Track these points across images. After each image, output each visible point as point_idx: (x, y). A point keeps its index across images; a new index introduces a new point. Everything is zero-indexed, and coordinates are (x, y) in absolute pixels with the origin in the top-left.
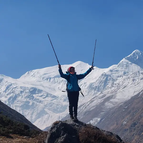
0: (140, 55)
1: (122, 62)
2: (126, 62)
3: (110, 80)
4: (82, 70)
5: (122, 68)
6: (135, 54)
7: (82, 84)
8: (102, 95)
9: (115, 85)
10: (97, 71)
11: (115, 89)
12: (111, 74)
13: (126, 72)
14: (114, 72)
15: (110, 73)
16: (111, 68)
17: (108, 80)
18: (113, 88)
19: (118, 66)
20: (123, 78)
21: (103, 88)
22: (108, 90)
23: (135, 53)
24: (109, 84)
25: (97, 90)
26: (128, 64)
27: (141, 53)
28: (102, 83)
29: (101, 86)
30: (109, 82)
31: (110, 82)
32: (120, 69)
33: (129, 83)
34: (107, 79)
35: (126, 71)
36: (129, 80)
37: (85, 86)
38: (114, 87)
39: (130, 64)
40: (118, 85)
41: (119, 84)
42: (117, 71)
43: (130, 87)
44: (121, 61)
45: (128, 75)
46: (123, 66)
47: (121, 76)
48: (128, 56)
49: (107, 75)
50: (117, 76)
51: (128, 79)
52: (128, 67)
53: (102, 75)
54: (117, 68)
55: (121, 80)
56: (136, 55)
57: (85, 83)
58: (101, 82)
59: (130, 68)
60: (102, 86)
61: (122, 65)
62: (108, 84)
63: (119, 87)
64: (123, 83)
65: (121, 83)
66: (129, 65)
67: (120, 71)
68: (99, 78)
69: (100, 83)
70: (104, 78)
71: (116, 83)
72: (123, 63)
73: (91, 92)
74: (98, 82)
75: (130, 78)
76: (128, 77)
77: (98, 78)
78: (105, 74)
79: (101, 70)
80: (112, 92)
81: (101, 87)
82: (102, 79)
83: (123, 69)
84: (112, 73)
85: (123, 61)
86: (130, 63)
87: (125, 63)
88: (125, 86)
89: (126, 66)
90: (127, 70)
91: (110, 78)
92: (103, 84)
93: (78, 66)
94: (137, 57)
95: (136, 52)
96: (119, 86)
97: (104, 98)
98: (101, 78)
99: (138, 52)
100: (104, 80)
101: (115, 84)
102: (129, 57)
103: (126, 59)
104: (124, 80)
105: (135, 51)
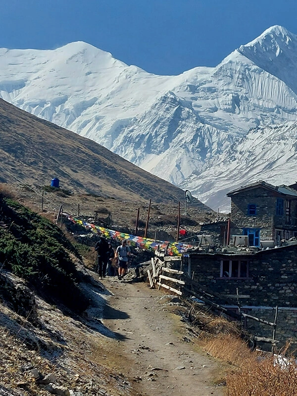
0: (287, 42)
1: (231, 62)
2: (242, 65)
3: (188, 118)
4: (89, 73)
5: (229, 83)
6: (271, 39)
7: (89, 121)
8: (202, 182)
9: (240, 156)
10: (142, 81)
11: (241, 169)
12: (192, 98)
13: (242, 96)
14: (201, 94)
15: (188, 95)
16: (188, 76)
17: (183, 120)
18: (234, 165)
19: (216, 75)
20: (266, 136)
21: (163, 142)
22: (219, 169)
23: (272, 36)
24: (183, 130)
25: (143, 146)
26: (249, 70)
27: (290, 36)
28: (161, 128)
29: (157, 135)
30: (185, 125)
31: (188, 124)
32: (220, 85)
33: (282, 152)
34: (177, 115)
35: (240, 94)
36: (285, 144)
37: (99, 129)
38: (237, 160)
39: (255, 71)
40: (249, 156)
41: (251, 153)
42: (211, 90)
43: (291, 168)
44: (226, 60)
45: (282, 127)
46: (232, 77)
47: (259, 129)
48: (248, 45)
49: (180, 103)
50: (211, 107)
51: (281, 141)
52: (248, 81)
53: (164, 99)
54: (211, 81)
55: (257, 142)
56: (274, 43)
57: (97, 119)
58: (158, 122)
59: (254, 85)
60: (162, 138)
61: (228, 71)
62: (180, 132)
63: (253, 164)
64: (265, 150)
65: (258, 151)
66: (253, 74)
67: (223, 90)
68: (153, 108)
69: (155, 126)
70: (168, 109)
71: (244, 149)
72: (232, 67)
73: (122, 151)
74: (147, 121)
75: (288, 139)
76: (280, 133)
77: (149, 109)
78: (172, 96)
79: (156, 78)
80: (232, 177)
81: (159, 139)
82: (162, 113)
83: (231, 87)
84: (196, 95)
85: (233, 61)
86: (255, 67)
87: (238, 68)
88: (272, 161)
89: (241, 76)
90: (244, 91)
91: (189, 112)
92: (166, 128)
93: (75, 59)
94: (276, 49)
95: (273, 32)
96: (252, 160)
97: (208, 193)
98: (158, 109)
99: (281, 34)
100: (168, 116)
101: (241, 153)
102: (252, 48)
103: (241, 53)
104: (269, 141)
105: (271, 28)
